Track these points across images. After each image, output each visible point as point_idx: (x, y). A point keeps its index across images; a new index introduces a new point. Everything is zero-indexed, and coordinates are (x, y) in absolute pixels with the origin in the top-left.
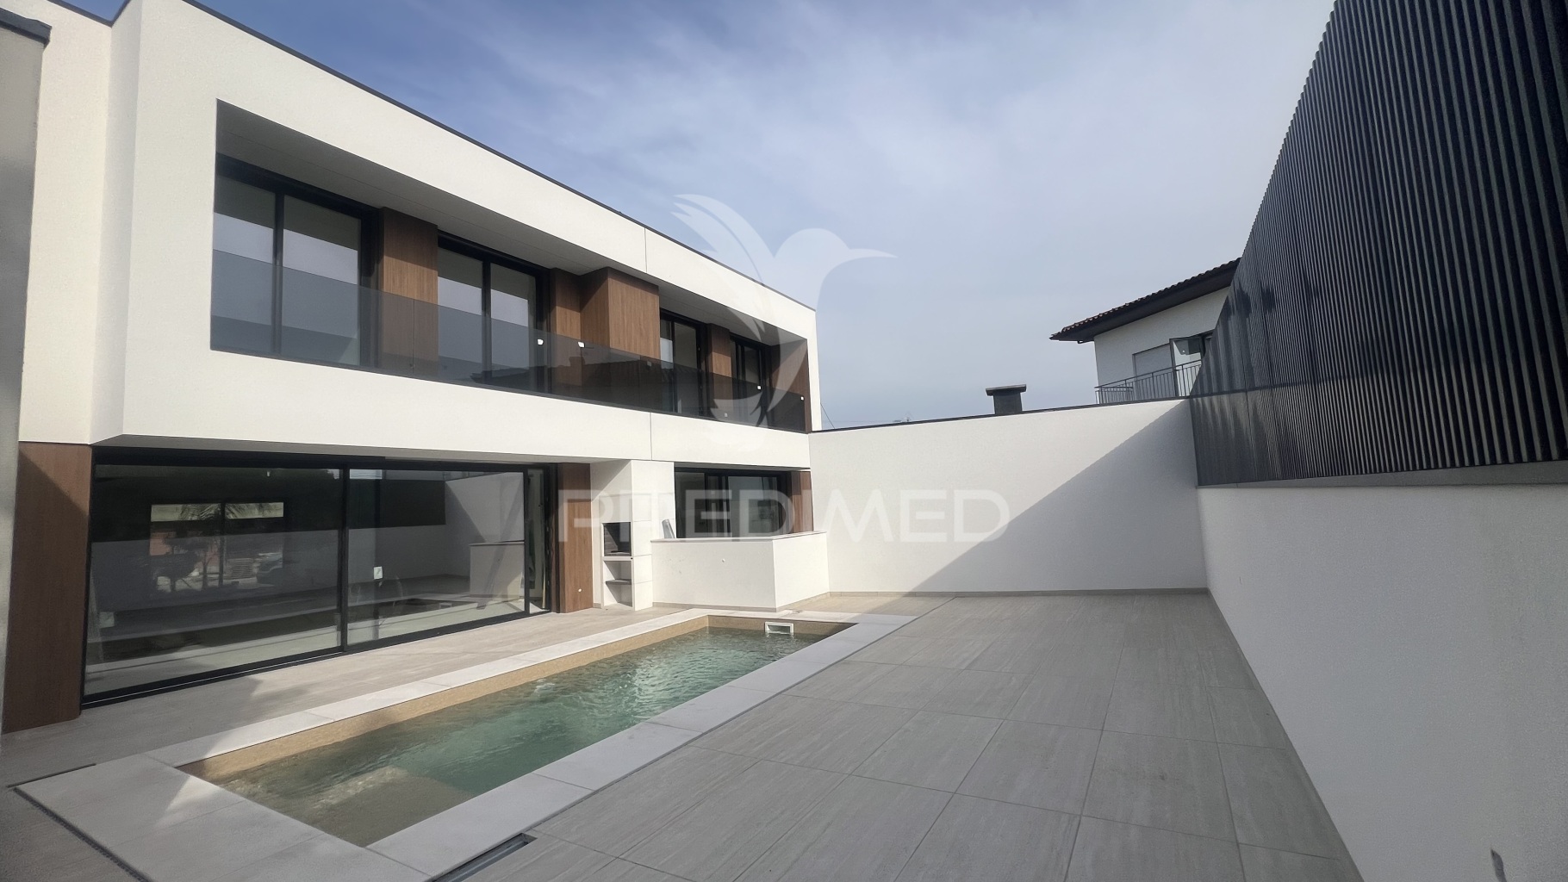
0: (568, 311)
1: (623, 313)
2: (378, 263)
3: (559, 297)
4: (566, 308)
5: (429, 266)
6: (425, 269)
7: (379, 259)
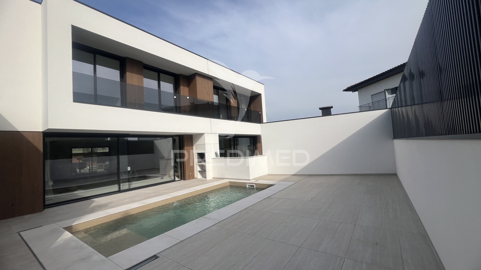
0: (185, 87)
1: (201, 87)
2: (125, 74)
3: (181, 83)
4: (184, 86)
5: (141, 75)
6: (140, 76)
7: (125, 73)
